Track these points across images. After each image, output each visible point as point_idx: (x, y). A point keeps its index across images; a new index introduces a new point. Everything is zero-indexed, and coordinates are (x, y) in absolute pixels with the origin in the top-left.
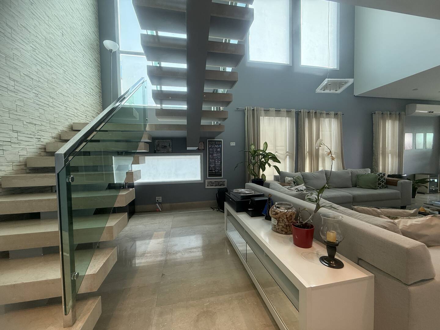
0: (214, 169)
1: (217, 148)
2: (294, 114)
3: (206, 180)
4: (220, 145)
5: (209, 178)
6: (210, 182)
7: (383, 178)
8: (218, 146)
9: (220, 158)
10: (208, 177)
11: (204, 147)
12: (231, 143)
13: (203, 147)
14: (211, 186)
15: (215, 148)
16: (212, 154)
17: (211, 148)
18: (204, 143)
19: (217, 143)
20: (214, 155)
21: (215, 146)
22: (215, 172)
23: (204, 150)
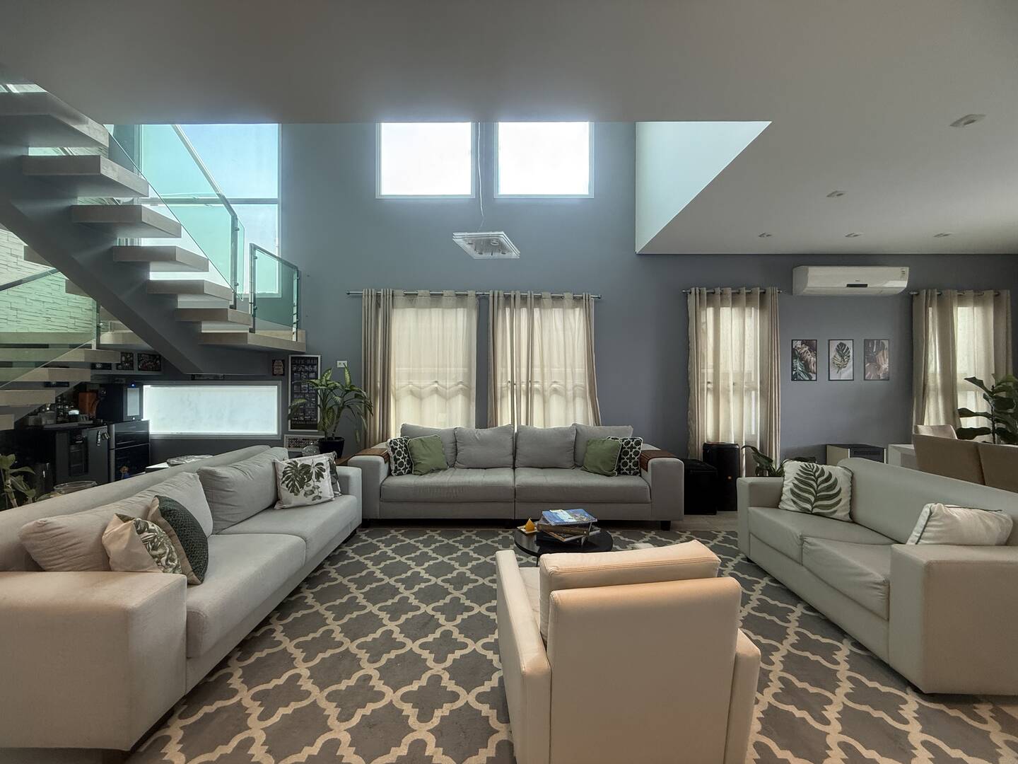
0: (302, 414)
1: (309, 372)
2: (472, 300)
3: (285, 435)
4: (315, 367)
5: (292, 430)
6: (294, 439)
7: (634, 450)
8: (310, 368)
9: (314, 392)
10: (290, 430)
11: (284, 370)
12: (338, 362)
13: (282, 370)
14: (296, 447)
15: (306, 372)
16: (299, 384)
17: (296, 371)
18: (283, 361)
19: (308, 362)
20: (302, 386)
21: (304, 367)
22: (305, 420)
23: (283, 375)
